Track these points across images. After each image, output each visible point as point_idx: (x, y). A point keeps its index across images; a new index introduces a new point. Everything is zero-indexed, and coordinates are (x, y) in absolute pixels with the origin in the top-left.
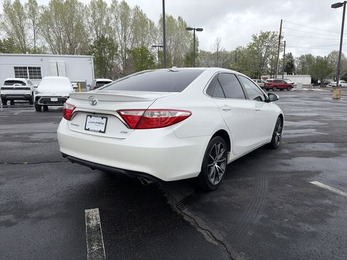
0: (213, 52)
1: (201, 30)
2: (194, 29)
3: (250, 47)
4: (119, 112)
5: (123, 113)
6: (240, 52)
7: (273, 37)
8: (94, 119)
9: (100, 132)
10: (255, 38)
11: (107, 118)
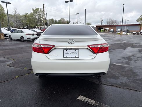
0: (13, 14)
1: (10, 3)
2: (6, 2)
3: (32, 14)
4: (89, 46)
5: (91, 47)
6: (27, 15)
7: (41, 10)
8: (68, 51)
9: (76, 57)
10: (33, 10)
11: (79, 50)
